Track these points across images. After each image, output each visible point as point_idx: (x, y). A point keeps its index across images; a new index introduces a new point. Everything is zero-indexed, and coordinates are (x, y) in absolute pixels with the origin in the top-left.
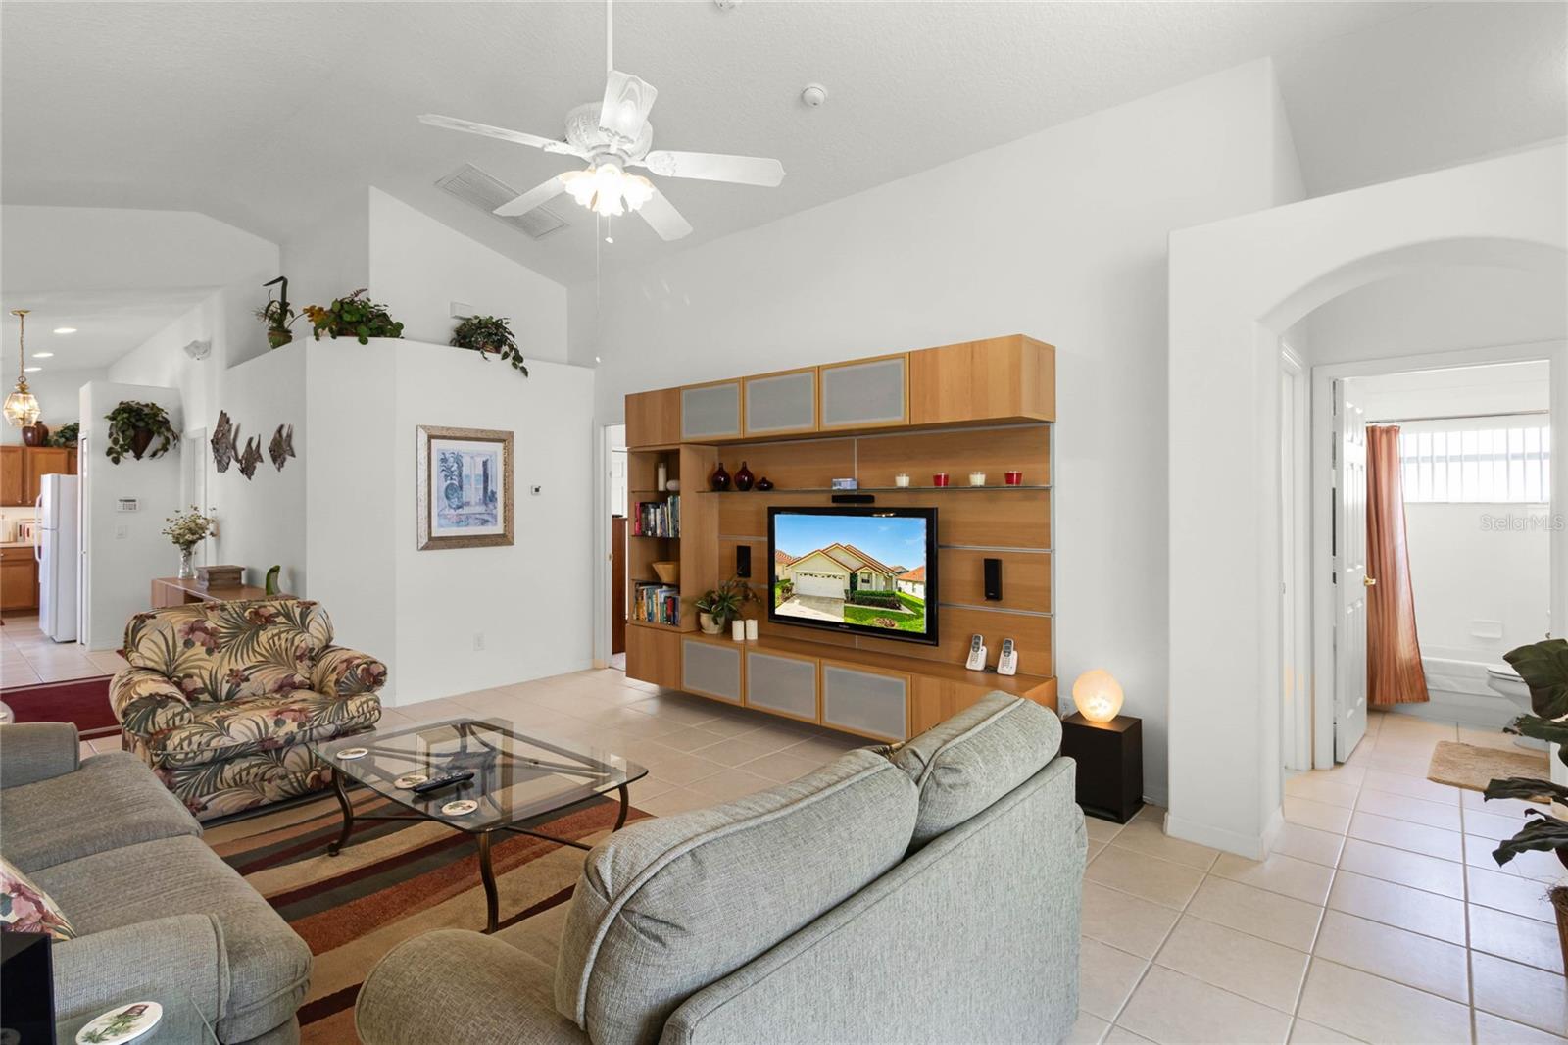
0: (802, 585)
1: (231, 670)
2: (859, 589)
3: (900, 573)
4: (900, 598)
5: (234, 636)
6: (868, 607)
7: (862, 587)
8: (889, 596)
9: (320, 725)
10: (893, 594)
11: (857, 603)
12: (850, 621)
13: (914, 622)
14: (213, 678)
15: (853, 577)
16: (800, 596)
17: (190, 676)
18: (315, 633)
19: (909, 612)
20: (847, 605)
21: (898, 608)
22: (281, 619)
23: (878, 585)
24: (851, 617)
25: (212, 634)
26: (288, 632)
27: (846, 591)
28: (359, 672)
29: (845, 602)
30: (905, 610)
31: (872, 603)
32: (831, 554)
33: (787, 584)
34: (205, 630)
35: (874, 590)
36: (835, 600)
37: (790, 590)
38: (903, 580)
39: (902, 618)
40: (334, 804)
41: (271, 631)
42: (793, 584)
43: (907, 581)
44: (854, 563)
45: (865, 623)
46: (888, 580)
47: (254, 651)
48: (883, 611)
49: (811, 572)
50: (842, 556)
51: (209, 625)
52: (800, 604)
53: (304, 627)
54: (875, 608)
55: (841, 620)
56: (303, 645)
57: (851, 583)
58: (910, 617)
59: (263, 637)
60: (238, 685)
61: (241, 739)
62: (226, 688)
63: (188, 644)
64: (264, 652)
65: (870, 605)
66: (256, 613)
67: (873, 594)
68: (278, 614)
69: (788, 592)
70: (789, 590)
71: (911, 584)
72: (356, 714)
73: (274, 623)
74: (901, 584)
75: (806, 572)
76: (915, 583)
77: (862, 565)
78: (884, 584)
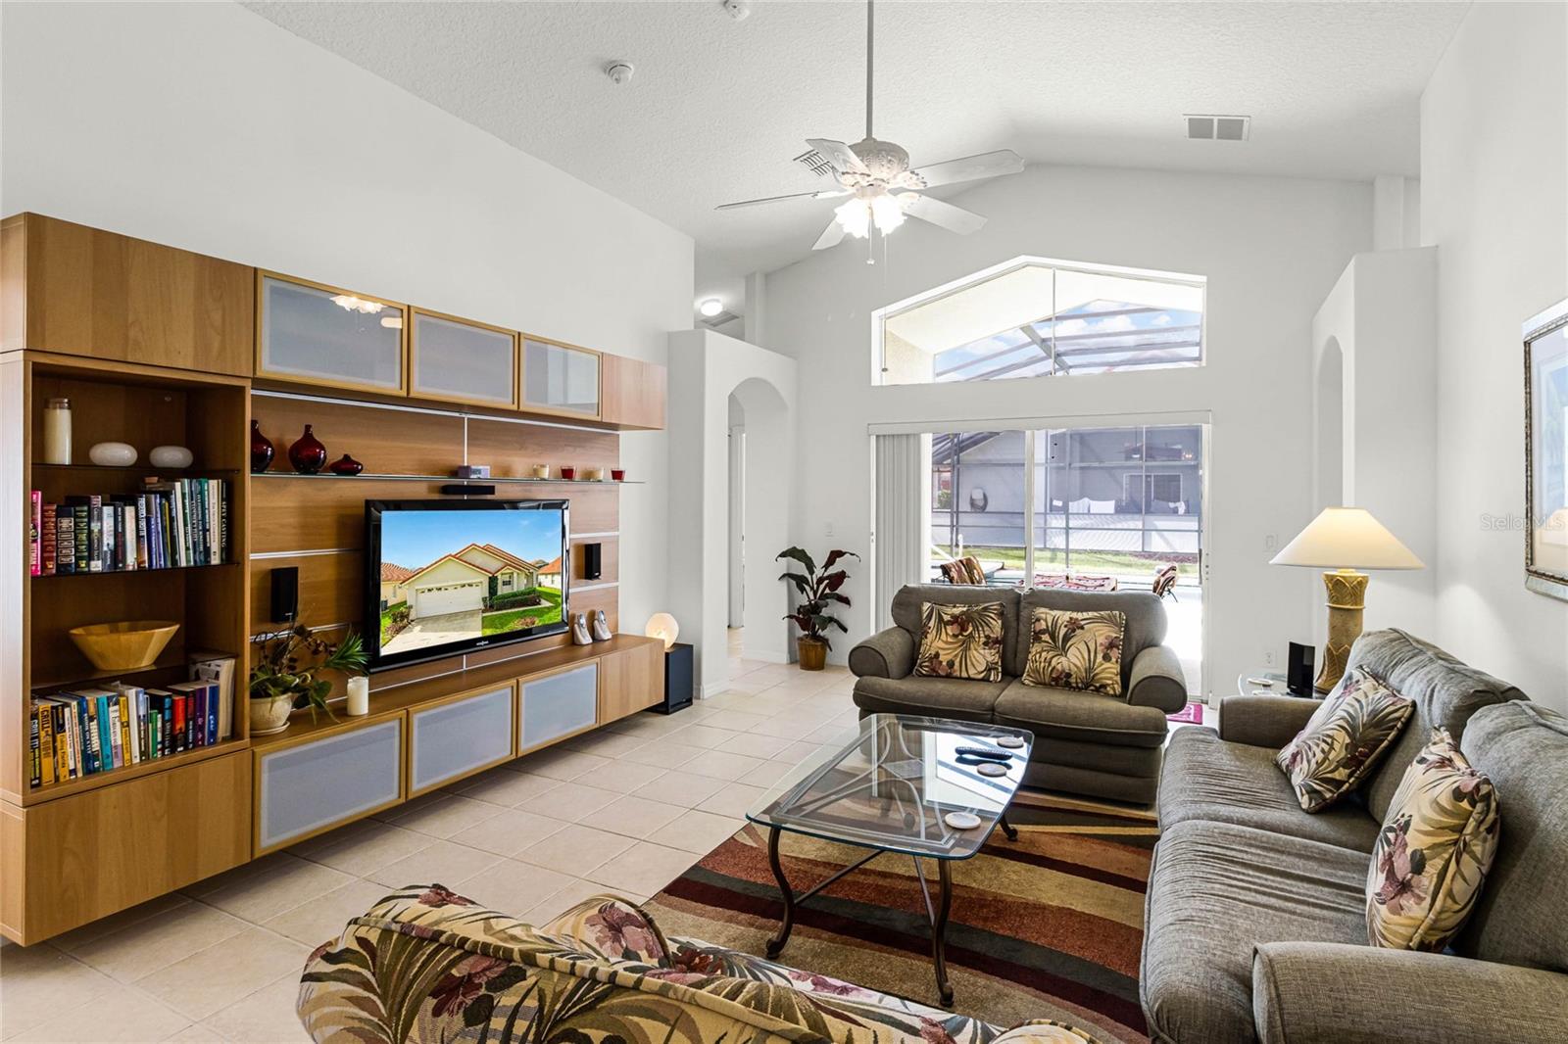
0: (425, 604)
2: (499, 593)
3: (540, 567)
4: (540, 592)
6: (510, 611)
7: (502, 590)
8: (529, 593)
10: (534, 591)
11: (497, 610)
12: (489, 632)
13: (552, 614)
15: (493, 581)
16: (422, 620)
19: (548, 604)
20: (484, 615)
21: (539, 604)
23: (519, 584)
24: (491, 627)
27: (484, 600)
29: (483, 612)
30: (545, 604)
31: (513, 605)
32: (463, 558)
33: (402, 609)
35: (515, 590)
36: (471, 613)
37: (407, 616)
38: (543, 574)
39: (542, 612)
42: (411, 607)
43: (546, 574)
44: (493, 564)
45: (506, 630)
46: (529, 576)
48: (524, 611)
49: (439, 586)
50: (479, 559)
52: (422, 631)
54: (516, 610)
55: (478, 634)
57: (490, 587)
58: (549, 609)
65: (511, 608)
67: (514, 595)
69: (403, 619)
70: (404, 616)
71: (550, 577)
74: (542, 578)
75: (430, 586)
76: (553, 574)
77: (503, 564)
78: (525, 581)
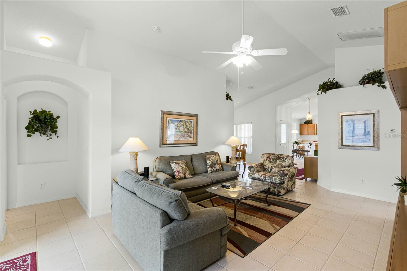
1: (271, 166)
5: (273, 160)
9: (267, 179)
14: (268, 167)
17: (265, 165)
18: (287, 163)
22: (282, 159)
25: (270, 159)
26: (282, 161)
28: (282, 172)
34: (269, 158)
40: (265, 195)
41: (279, 160)
47: (275, 164)
51: (270, 157)
53: (285, 161)
56: (283, 165)
59: (278, 161)
60: (272, 169)
61: (255, 177)
62: (270, 169)
63: (267, 160)
64: (277, 164)
66: (279, 157)
68: (281, 158)
72: (274, 179)
73: (280, 159)
